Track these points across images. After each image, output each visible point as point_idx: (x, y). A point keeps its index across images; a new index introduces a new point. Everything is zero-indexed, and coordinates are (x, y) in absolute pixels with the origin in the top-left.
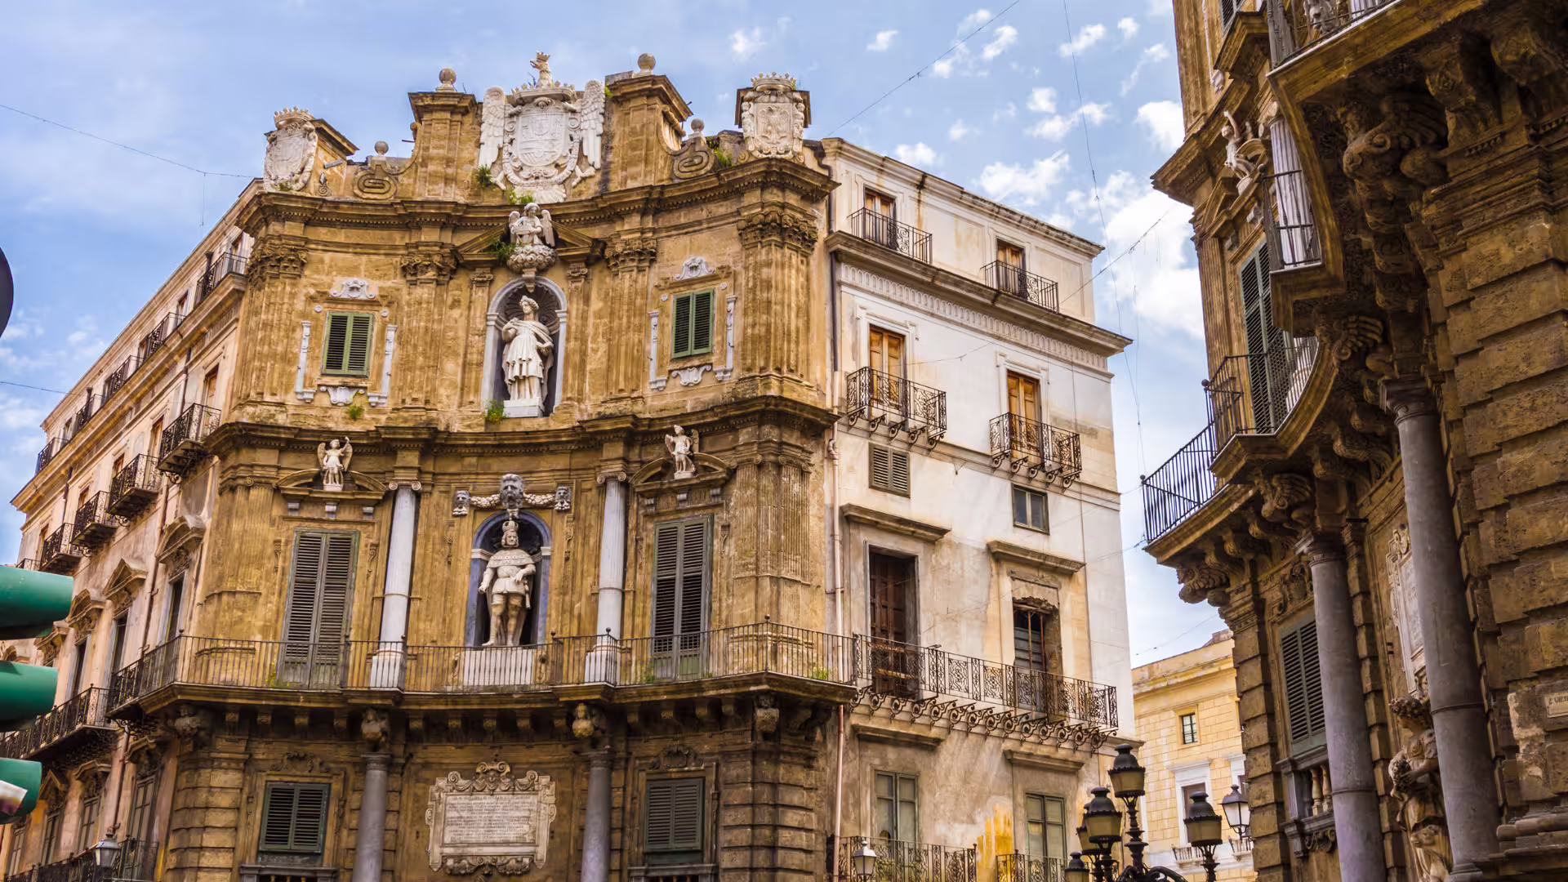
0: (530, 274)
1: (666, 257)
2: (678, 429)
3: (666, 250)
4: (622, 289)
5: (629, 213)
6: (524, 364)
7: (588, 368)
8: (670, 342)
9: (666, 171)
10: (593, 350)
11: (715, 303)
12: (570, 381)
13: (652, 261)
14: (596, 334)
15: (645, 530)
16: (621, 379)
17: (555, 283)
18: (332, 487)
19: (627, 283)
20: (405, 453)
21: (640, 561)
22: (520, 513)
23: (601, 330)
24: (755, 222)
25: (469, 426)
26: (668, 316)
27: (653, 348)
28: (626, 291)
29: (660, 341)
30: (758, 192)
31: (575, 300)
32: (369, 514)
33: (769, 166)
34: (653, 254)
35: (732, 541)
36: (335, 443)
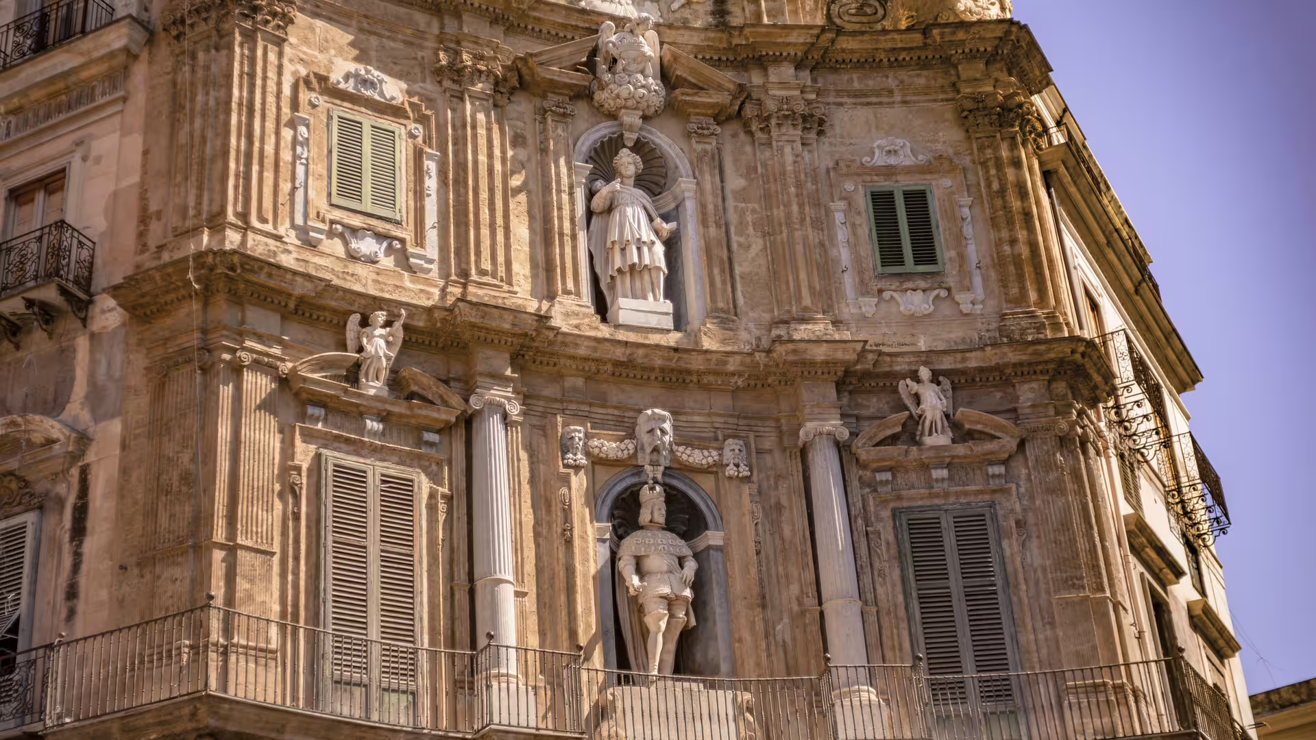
0: (631, 118)
1: (838, 130)
2: (925, 373)
3: (837, 122)
4: (783, 165)
5: (777, 60)
6: (645, 249)
7: (738, 270)
8: (870, 251)
9: (819, 15)
10: (740, 245)
11: (935, 206)
12: (718, 284)
13: (820, 133)
14: (742, 224)
15: (879, 519)
16: (805, 292)
17: (665, 140)
18: (373, 387)
19: (789, 158)
20: (490, 353)
21: (877, 564)
22: (664, 474)
23: (749, 218)
24: (990, 103)
25: (577, 327)
26: (859, 213)
27: (844, 256)
28: (789, 168)
29: (853, 246)
30: (982, 66)
31: (706, 168)
32: (431, 444)
33: (1008, 33)
34: (821, 122)
35: (1034, 544)
36: (381, 316)
